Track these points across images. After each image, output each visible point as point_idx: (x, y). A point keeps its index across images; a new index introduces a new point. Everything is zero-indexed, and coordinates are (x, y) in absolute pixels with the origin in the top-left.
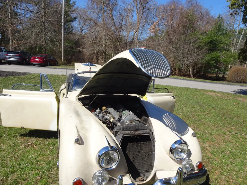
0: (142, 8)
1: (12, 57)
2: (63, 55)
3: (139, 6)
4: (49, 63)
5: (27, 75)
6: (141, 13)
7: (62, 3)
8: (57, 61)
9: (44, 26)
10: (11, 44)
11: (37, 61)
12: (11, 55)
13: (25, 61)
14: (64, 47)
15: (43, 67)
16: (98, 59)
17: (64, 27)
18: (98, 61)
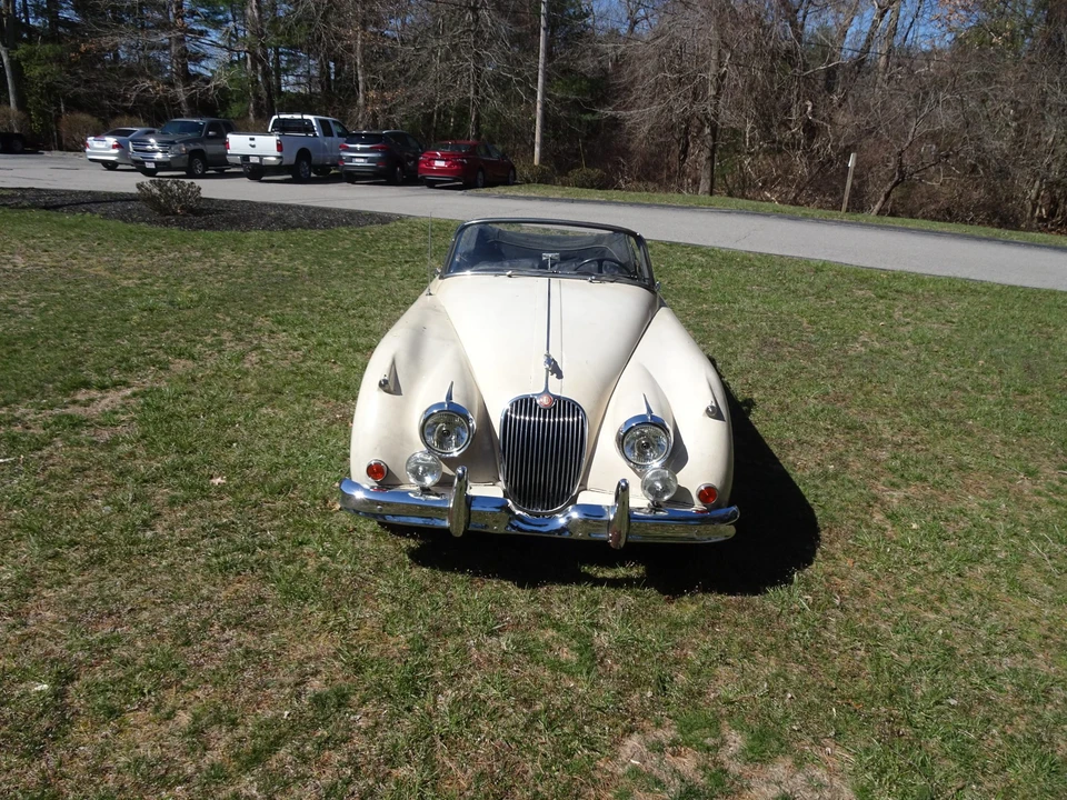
1: (359, 157)
2: (538, 139)
4: (480, 175)
5: (392, 225)
8: (513, 168)
9: (476, 21)
10: (361, 101)
11: (441, 170)
12: (358, 146)
13: (402, 169)
14: (545, 106)
15: (460, 192)
16: (685, 152)
17: (548, 21)
18: (684, 160)
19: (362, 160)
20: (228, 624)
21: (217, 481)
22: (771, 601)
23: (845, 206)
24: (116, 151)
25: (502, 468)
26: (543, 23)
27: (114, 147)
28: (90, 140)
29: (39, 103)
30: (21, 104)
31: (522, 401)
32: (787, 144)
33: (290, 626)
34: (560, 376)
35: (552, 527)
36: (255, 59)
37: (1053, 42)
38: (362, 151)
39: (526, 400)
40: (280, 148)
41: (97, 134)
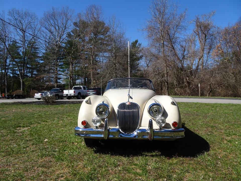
0: (205, 36)
3: (200, 35)
6: (204, 40)
7: (128, 46)
10: (92, 84)
12: (91, 91)
16: (162, 89)
17: (130, 65)
18: (162, 91)
19: (92, 94)
20: (40, 166)
21: (46, 140)
22: (199, 158)
23: (200, 95)
24: (41, 96)
25: (118, 121)
26: (129, 65)
27: (40, 95)
28: (36, 94)
29: (27, 89)
30: (23, 89)
31: (122, 104)
32: (184, 87)
33: (57, 166)
34: (132, 98)
35: (132, 136)
36: (71, 77)
37: (238, 60)
38: (92, 92)
39: (123, 104)
40: (74, 92)
41: (37, 93)
